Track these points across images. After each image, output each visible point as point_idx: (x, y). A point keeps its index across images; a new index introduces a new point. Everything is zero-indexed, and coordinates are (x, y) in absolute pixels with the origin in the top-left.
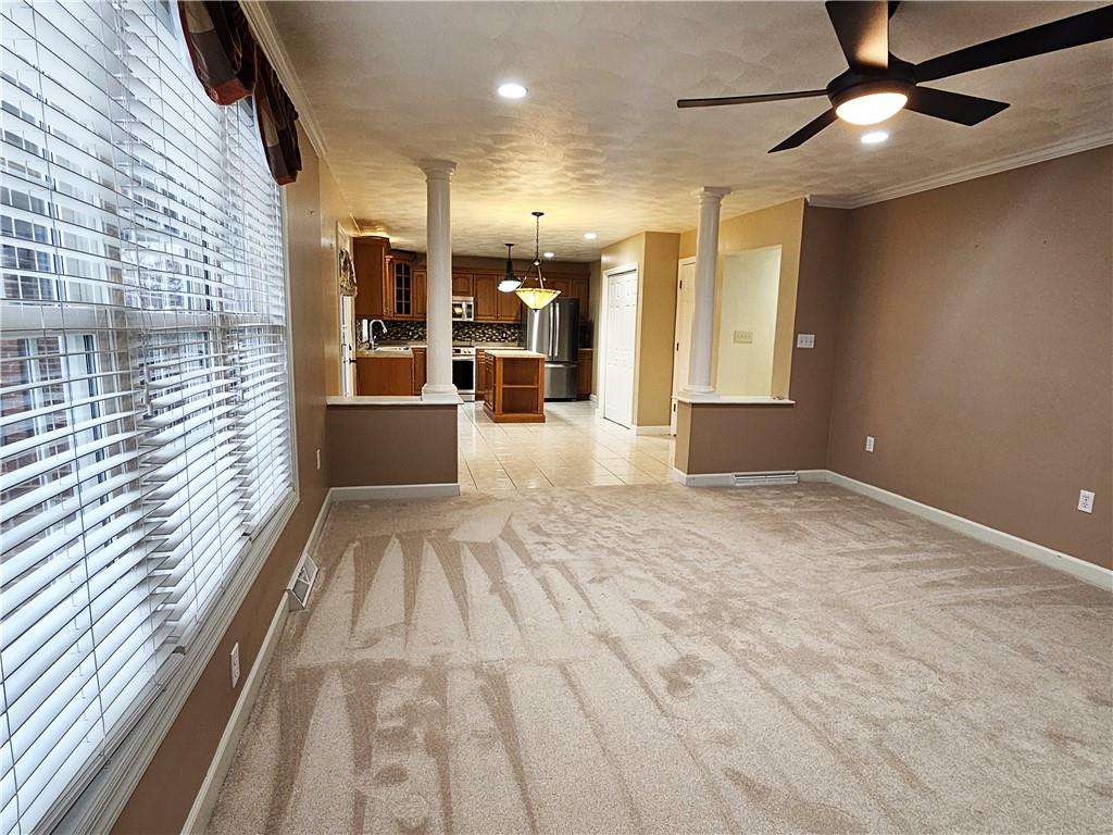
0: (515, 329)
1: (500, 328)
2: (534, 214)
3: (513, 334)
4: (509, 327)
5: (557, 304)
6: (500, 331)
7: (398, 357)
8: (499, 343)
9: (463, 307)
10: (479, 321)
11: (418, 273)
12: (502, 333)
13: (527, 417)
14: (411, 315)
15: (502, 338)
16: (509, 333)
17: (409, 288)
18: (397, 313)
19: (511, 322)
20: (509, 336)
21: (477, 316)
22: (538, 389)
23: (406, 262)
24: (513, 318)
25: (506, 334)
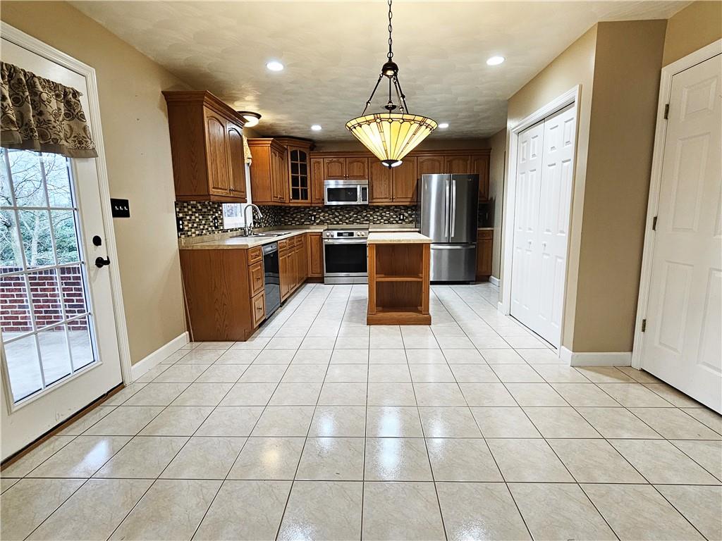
0: (412, 210)
1: (397, 210)
3: (410, 215)
4: (406, 208)
5: (454, 182)
6: (397, 214)
7: (230, 248)
8: (396, 225)
9: (358, 190)
10: (375, 204)
11: (315, 160)
12: (400, 215)
13: (407, 317)
14: (309, 200)
15: (400, 220)
16: (406, 215)
17: (306, 174)
18: (293, 199)
19: (407, 204)
20: (407, 218)
21: (373, 199)
22: (422, 282)
23: (302, 150)
24: (409, 200)
25: (404, 216)
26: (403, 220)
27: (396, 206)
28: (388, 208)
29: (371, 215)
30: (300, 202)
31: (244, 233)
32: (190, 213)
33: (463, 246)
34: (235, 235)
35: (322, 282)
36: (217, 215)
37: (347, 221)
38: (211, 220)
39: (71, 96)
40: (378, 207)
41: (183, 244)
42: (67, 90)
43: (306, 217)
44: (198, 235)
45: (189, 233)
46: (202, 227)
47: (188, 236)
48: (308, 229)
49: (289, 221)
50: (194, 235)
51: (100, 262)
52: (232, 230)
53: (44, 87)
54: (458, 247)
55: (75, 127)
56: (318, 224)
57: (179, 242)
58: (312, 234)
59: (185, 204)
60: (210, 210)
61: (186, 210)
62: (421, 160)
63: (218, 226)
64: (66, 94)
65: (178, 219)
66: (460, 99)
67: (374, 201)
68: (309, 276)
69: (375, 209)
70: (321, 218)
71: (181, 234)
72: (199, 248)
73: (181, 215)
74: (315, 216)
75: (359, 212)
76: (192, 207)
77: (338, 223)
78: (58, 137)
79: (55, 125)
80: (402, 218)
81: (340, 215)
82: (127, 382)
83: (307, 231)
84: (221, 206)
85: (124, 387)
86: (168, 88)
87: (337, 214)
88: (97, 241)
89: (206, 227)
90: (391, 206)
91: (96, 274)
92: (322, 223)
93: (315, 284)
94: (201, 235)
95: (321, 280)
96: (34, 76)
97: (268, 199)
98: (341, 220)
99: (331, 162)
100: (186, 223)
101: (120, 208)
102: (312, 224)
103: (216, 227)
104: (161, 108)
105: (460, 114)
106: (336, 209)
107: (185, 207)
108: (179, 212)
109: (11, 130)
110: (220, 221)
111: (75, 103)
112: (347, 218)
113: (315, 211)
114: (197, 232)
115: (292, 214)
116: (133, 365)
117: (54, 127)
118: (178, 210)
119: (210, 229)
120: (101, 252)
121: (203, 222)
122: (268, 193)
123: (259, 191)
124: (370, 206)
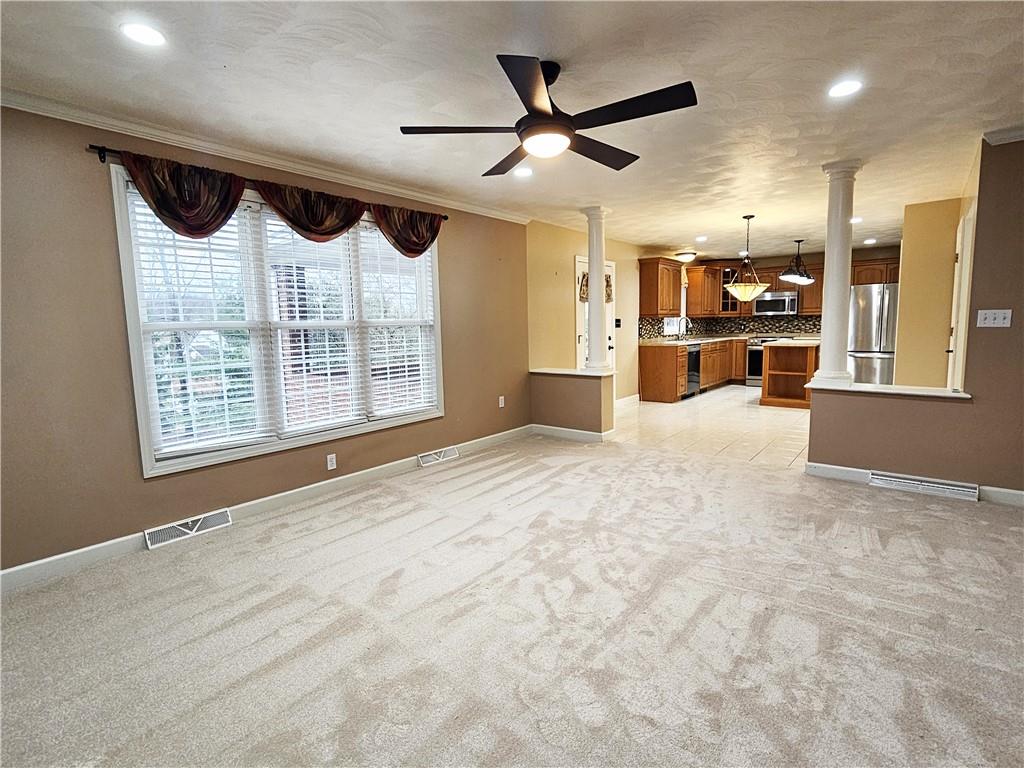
2: (745, 217)
5: (887, 291)
7: (668, 347)
9: (787, 301)
10: (804, 314)
14: (738, 311)
18: (723, 310)
21: (802, 309)
29: (803, 324)
30: (729, 313)
31: (678, 338)
32: (646, 324)
34: (671, 339)
35: (744, 384)
36: (660, 325)
37: (776, 330)
38: (657, 329)
40: (811, 316)
41: (641, 343)
43: (737, 326)
44: (649, 338)
46: (651, 333)
47: (644, 338)
48: (736, 336)
50: (646, 338)
51: (610, 348)
52: (669, 336)
56: (746, 332)
57: (639, 342)
58: (740, 341)
59: (644, 320)
60: (657, 322)
61: (644, 323)
63: (660, 333)
65: (639, 328)
67: (804, 311)
68: (733, 377)
70: (751, 327)
71: (640, 337)
72: (649, 346)
73: (641, 326)
74: (744, 325)
75: (790, 321)
76: (647, 321)
77: (767, 332)
81: (771, 324)
83: (735, 338)
84: (664, 320)
86: (640, 257)
87: (768, 323)
88: (610, 339)
89: (654, 333)
92: (752, 331)
93: (737, 386)
95: (743, 382)
97: (699, 312)
98: (770, 329)
100: (643, 331)
101: (618, 323)
102: (741, 332)
106: (766, 319)
110: (662, 330)
112: (777, 327)
113: (744, 321)
114: (649, 336)
115: (723, 324)
118: (640, 323)
119: (656, 334)
120: (610, 343)
121: (652, 330)
122: (699, 307)
123: (692, 307)
124: (801, 316)
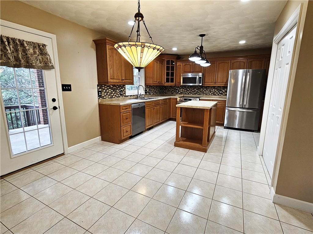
4: (224, 87)
5: (249, 74)
6: (219, 90)
7: (114, 104)
8: (218, 96)
9: (197, 78)
10: (205, 85)
11: (179, 64)
12: (220, 91)
13: (194, 146)
14: (174, 83)
15: (220, 93)
16: (224, 91)
17: (174, 71)
18: (166, 82)
19: (223, 85)
20: (224, 93)
21: (205, 82)
22: (203, 129)
23: (172, 60)
24: (224, 83)
25: (222, 91)
26: (222, 93)
27: (218, 87)
28: (214, 87)
29: (205, 91)
30: (170, 84)
31: (137, 97)
32: (106, 89)
33: (253, 111)
34: (132, 98)
36: (122, 89)
37: (193, 93)
38: (118, 91)
39: (41, 46)
40: (209, 87)
41: (100, 102)
42: (40, 45)
43: (175, 90)
44: (110, 98)
45: (105, 97)
46: (112, 95)
47: (104, 98)
48: (175, 96)
49: (167, 92)
50: (107, 98)
51: (55, 108)
52: (131, 96)
53: (28, 45)
54: (251, 111)
55: (44, 58)
56: (179, 94)
57: (98, 101)
58: (174, 99)
59: (103, 86)
60: (118, 88)
61: (103, 88)
62: (233, 62)
63: (122, 94)
64: (39, 46)
65: (98, 92)
66: (241, 26)
67: (205, 84)
68: (171, 117)
69: (207, 87)
70: (181, 91)
71: (100, 98)
72: (104, 104)
73: (100, 90)
74: (178, 90)
75: (199, 89)
76: (107, 87)
77: (188, 94)
78: (32, 63)
79: (31, 58)
80: (221, 92)
81: (190, 90)
82: (66, 153)
83: (172, 97)
84: (125, 86)
85: (64, 155)
86: (96, 38)
87: (188, 89)
88: (54, 100)
89: (115, 94)
90: (216, 86)
91: (53, 113)
92: (181, 93)
93: (173, 121)
94: (112, 98)
96: (24, 41)
97: (151, 82)
98: (190, 92)
99: (186, 65)
100: (103, 93)
101: (66, 88)
102: (177, 94)
103: (121, 95)
104: (92, 47)
105: (248, 35)
106: (188, 87)
107: (103, 87)
108: (99, 89)
109: (9, 62)
110: (124, 92)
111: (43, 49)
112: (193, 92)
113: (178, 88)
114: (109, 97)
115: (169, 89)
116: (68, 147)
117: (31, 59)
118: (98, 88)
119: (117, 95)
120: (56, 104)
121: (114, 93)
122: (151, 80)
123: (148, 79)
124: (204, 87)
